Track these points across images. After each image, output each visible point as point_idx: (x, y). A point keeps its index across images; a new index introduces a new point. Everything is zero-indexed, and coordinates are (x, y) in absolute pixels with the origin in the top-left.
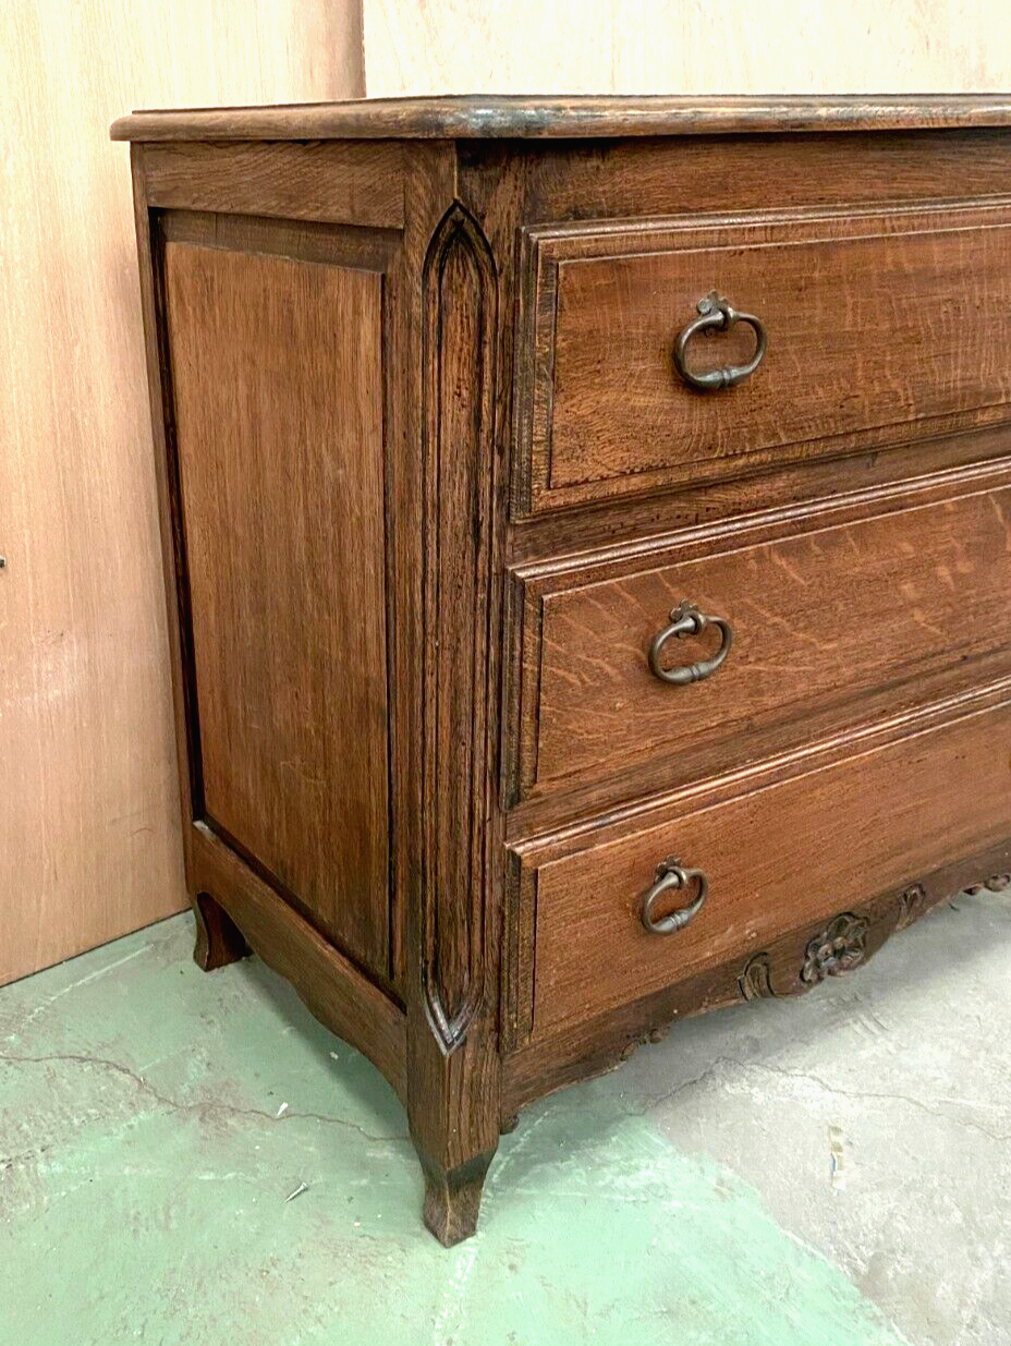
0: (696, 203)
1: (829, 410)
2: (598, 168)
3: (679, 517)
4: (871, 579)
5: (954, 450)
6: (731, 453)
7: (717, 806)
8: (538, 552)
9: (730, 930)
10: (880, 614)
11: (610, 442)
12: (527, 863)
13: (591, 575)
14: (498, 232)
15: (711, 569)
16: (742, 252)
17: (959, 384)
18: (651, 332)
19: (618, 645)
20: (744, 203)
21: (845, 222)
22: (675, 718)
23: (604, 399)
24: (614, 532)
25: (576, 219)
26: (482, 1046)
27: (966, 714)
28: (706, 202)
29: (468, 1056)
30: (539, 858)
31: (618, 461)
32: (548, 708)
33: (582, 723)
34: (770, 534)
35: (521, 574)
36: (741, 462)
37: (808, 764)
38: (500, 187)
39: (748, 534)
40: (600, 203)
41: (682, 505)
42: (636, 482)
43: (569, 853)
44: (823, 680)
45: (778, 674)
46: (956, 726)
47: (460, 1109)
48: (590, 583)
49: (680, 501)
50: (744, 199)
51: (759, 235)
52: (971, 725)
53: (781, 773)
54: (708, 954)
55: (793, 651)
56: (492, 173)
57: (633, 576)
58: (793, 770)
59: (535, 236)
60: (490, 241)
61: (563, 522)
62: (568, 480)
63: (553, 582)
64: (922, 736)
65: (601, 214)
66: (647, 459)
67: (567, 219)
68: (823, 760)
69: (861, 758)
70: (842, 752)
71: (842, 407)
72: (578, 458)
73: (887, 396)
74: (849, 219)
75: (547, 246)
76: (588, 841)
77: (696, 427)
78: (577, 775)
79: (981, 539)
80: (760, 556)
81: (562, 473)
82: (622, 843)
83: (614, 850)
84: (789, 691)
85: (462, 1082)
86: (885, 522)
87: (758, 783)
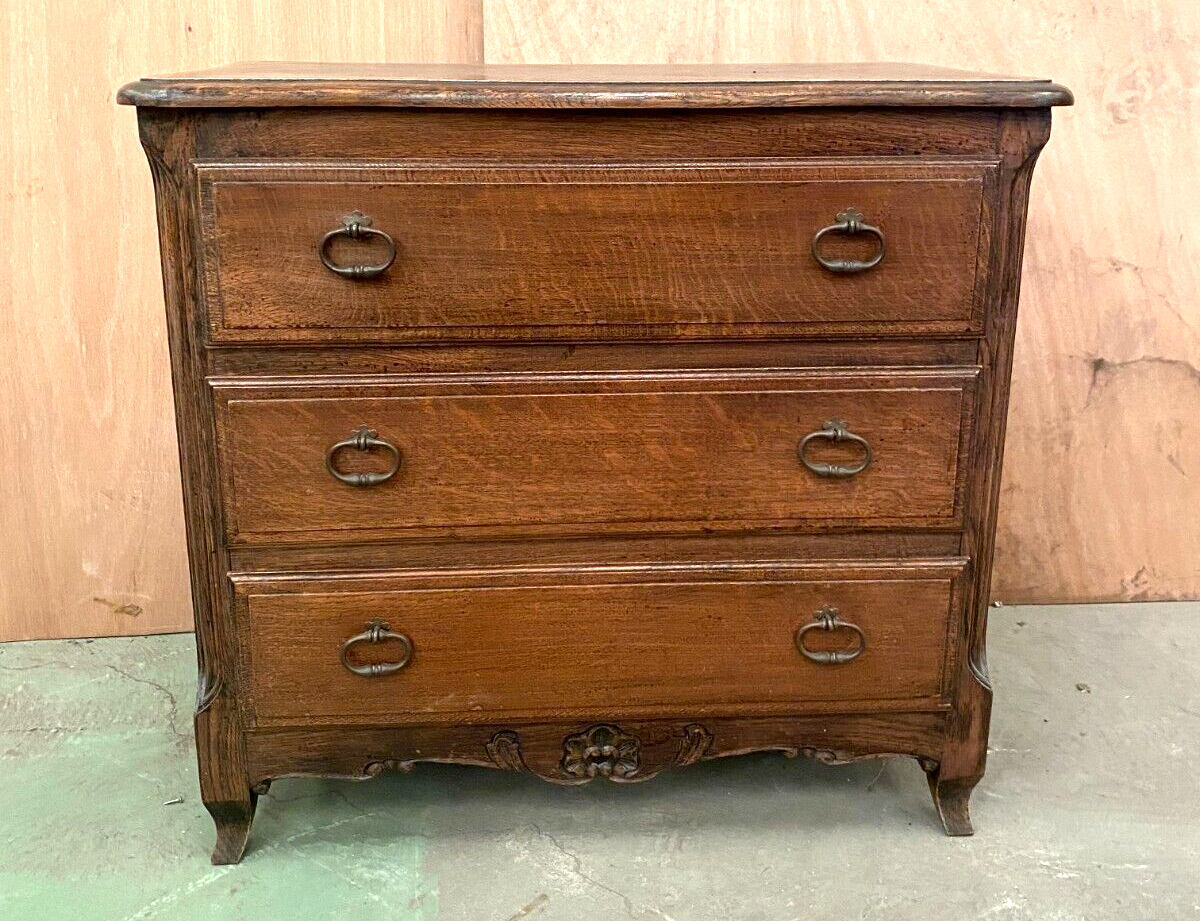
0: (350, 151)
1: (494, 306)
2: (256, 125)
3: (367, 366)
4: (568, 442)
5: (667, 354)
6: (394, 325)
7: (424, 591)
8: (236, 370)
9: (450, 697)
10: (582, 471)
11: (274, 304)
12: (240, 590)
13: (271, 393)
14: (176, 162)
15: (386, 407)
16: (381, 187)
17: (643, 302)
18: (301, 234)
19: (302, 448)
20: (398, 153)
21: (490, 172)
22: (367, 512)
23: (265, 274)
24: (305, 367)
25: (240, 156)
26: (225, 718)
27: (719, 580)
28: (359, 151)
29: (213, 721)
30: (251, 588)
31: (284, 318)
32: (241, 481)
33: (275, 498)
34: (450, 390)
35: (211, 383)
36: (409, 333)
37: (524, 579)
38: (174, 135)
39: (426, 387)
40: (261, 147)
41: (369, 357)
42: (305, 334)
43: (279, 592)
44: (524, 514)
45: (474, 500)
46: (703, 589)
47: (210, 759)
48: (272, 398)
49: (366, 354)
50: (398, 150)
51: (400, 177)
52: (723, 591)
53: (493, 581)
54: (429, 710)
55: (486, 484)
56: (167, 125)
57: (311, 400)
58: (507, 581)
59: (196, 165)
60: (170, 167)
61: (257, 353)
62: (238, 324)
63: (237, 393)
64: (658, 587)
65: (263, 155)
66: (313, 320)
67: (233, 156)
68: (540, 581)
69: (585, 589)
70: (561, 579)
71: (506, 305)
72: (246, 311)
73: (558, 302)
74: (494, 169)
75: (204, 172)
76: (298, 587)
77: (356, 304)
78: (279, 535)
79: (701, 431)
80: (436, 405)
81: (234, 319)
82: (328, 597)
83: (320, 600)
84: (487, 515)
85: (209, 741)
86: (578, 400)
87: (468, 584)
